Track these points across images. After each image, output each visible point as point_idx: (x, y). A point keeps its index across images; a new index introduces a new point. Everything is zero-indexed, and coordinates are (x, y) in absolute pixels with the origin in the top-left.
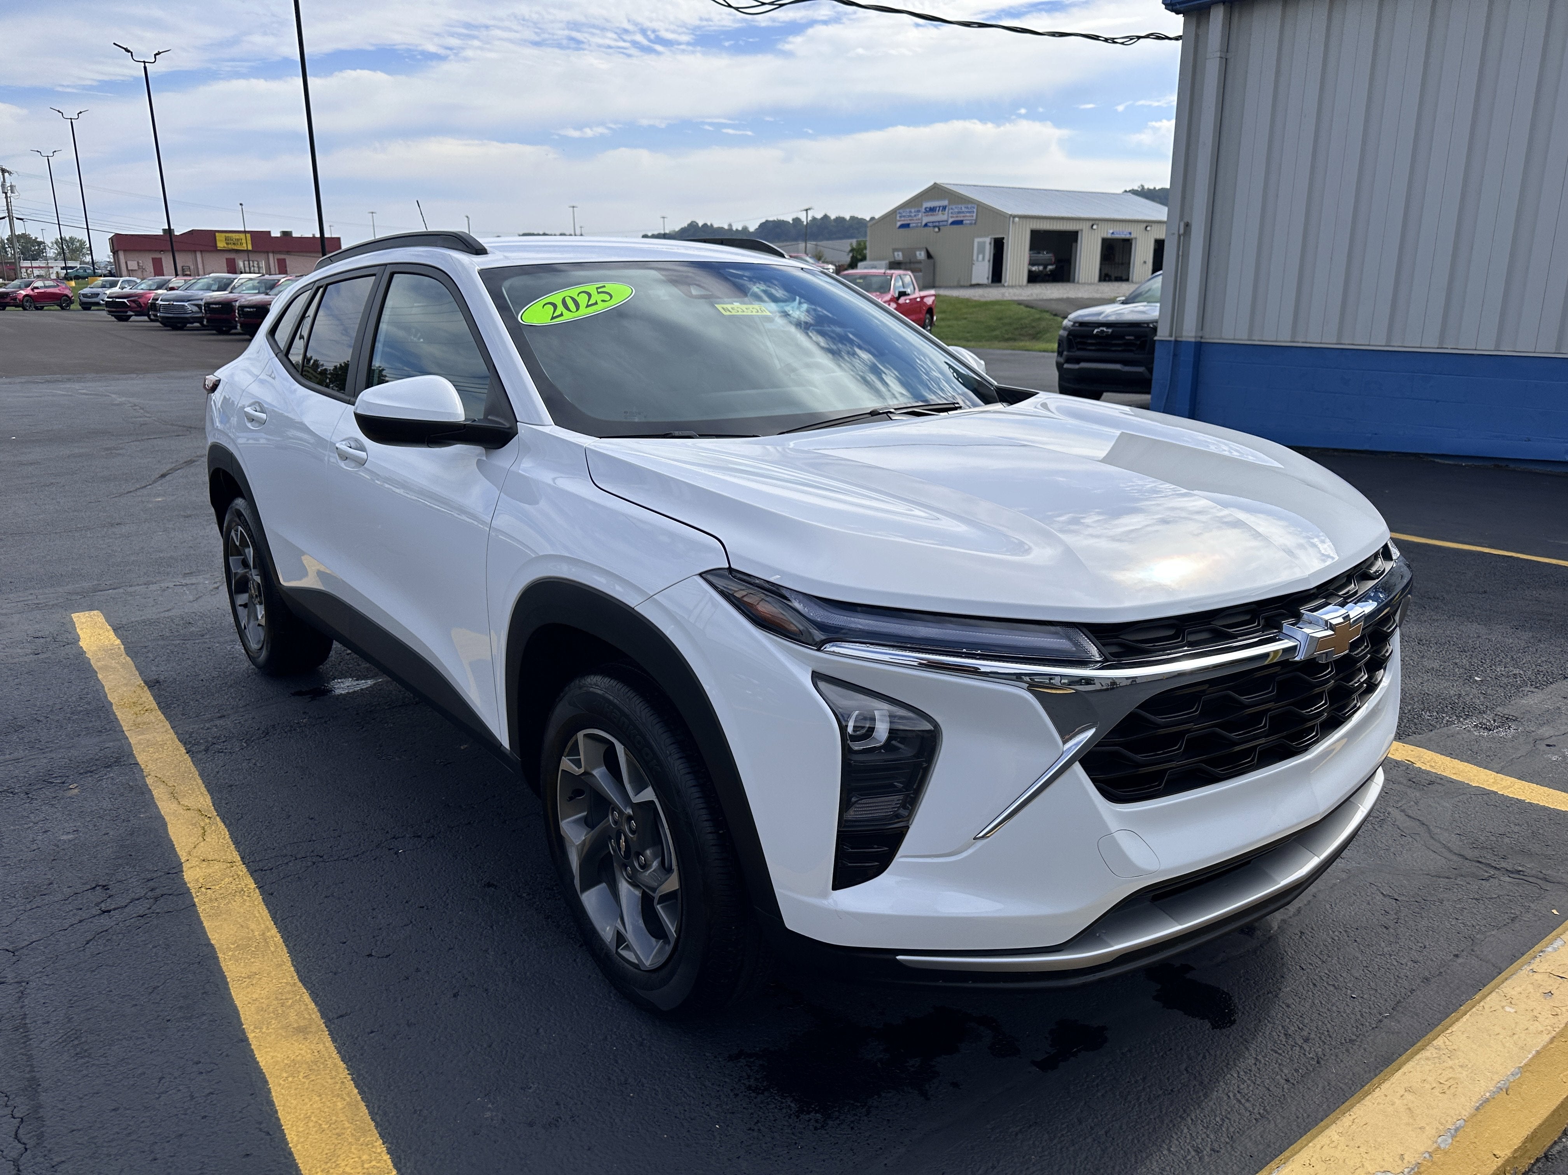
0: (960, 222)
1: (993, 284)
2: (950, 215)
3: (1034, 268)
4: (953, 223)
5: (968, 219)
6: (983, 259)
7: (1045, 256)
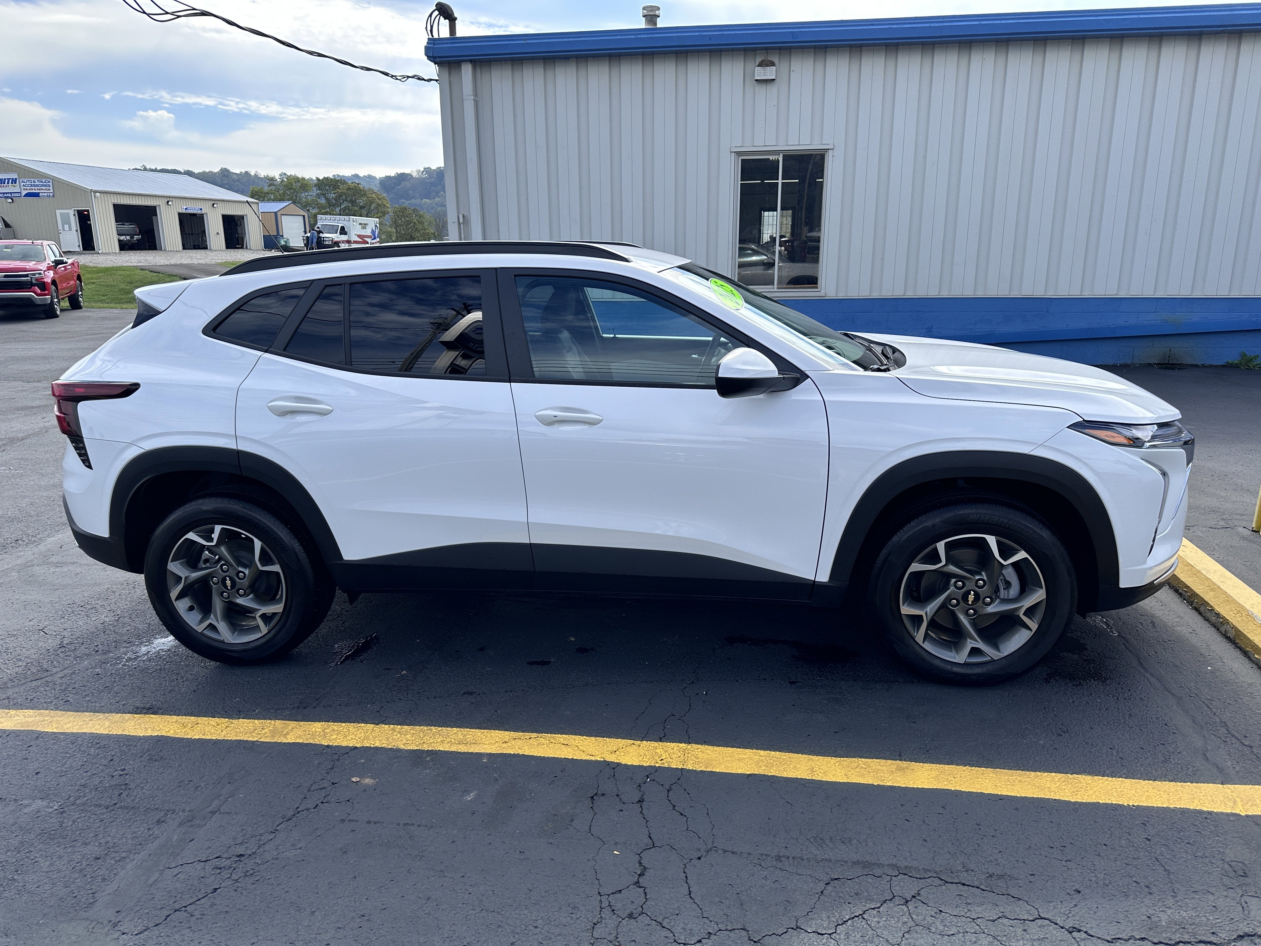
0: (37, 195)
1: (85, 252)
2: (23, 188)
3: (122, 238)
4: (28, 195)
5: (43, 192)
6: (70, 229)
7: (127, 227)
